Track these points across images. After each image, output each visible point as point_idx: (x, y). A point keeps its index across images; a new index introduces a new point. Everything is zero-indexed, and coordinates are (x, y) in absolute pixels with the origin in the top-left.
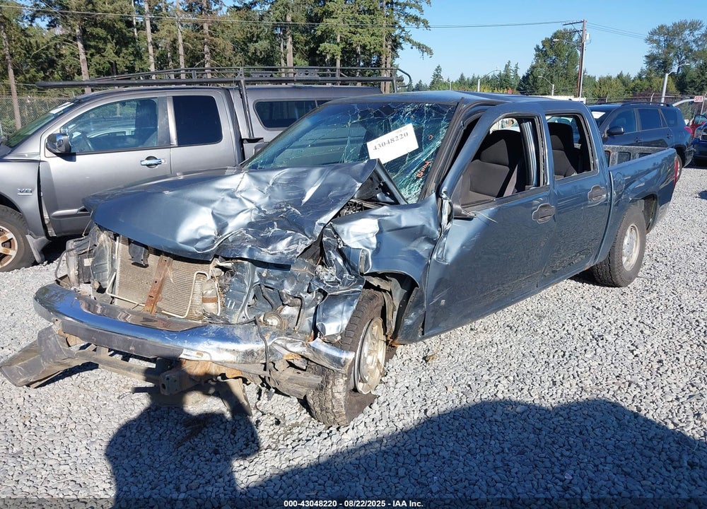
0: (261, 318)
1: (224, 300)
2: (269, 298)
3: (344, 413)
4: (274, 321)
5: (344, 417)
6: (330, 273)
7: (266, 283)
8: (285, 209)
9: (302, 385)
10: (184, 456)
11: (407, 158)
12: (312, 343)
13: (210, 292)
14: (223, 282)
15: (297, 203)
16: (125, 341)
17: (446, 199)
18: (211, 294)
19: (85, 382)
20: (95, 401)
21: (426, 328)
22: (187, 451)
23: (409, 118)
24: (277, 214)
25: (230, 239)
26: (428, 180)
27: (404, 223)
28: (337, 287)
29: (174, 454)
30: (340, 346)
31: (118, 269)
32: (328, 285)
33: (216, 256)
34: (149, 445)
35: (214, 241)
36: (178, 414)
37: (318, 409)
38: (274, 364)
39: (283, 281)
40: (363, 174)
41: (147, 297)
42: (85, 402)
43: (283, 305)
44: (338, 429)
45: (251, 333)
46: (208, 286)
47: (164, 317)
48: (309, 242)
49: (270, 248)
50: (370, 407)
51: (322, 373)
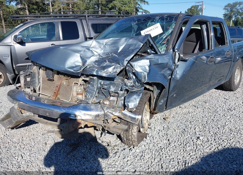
0: (102, 101)
1: (85, 94)
2: (104, 93)
3: (136, 141)
4: (107, 103)
5: (136, 143)
6: (130, 82)
7: (103, 87)
8: (111, 55)
9: (119, 129)
10: (70, 159)
11: (158, 36)
12: (123, 112)
13: (80, 91)
14: (85, 86)
15: (116, 52)
16: (45, 111)
17: (177, 52)
18: (80, 92)
19: (29, 128)
20: (33, 136)
21: (167, 106)
22: (71, 157)
23: (158, 21)
24: (107, 57)
25: (88, 67)
26: (169, 44)
27: (160, 62)
28: (133, 88)
29: (66, 158)
30: (134, 113)
31: (41, 82)
32: (129, 87)
33: (82, 75)
34: (55, 154)
35: (81, 68)
36: (67, 141)
37: (125, 139)
38: (107, 121)
39: (110, 86)
40: (143, 40)
41: (54, 93)
42: (29, 136)
43: (111, 96)
44: (133, 147)
45: (98, 107)
46: (79, 88)
47: (61, 101)
48: (122, 68)
49: (105, 70)
50: (146, 138)
51: (127, 124)
